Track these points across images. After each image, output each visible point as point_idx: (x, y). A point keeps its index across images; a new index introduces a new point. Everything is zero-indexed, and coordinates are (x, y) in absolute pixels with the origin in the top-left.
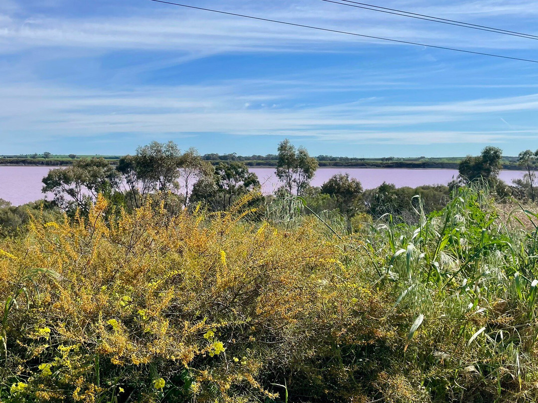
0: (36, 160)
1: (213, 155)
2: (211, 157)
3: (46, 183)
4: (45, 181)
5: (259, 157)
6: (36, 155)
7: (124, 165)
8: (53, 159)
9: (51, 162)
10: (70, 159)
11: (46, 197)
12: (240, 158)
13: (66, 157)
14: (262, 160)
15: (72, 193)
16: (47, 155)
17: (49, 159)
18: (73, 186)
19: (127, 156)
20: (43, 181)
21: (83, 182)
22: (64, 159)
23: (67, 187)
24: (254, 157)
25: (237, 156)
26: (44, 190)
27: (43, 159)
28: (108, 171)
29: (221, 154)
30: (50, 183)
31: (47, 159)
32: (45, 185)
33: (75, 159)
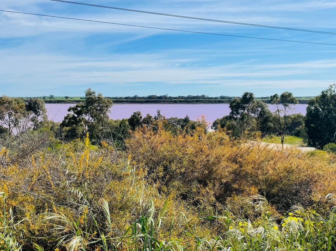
1: (153, 96)
2: (152, 97)
5: (182, 97)
10: (65, 99)
12: (170, 97)
16: (52, 97)
24: (179, 97)
25: (168, 96)
27: (49, 99)
29: (158, 95)
33: (68, 99)
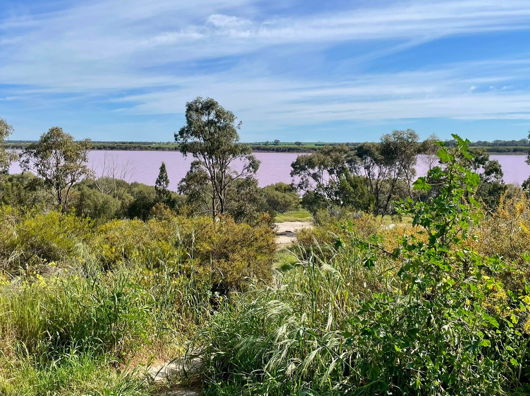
0: (268, 147)
3: (294, 167)
4: (293, 165)
6: (267, 142)
7: (362, 151)
8: (281, 146)
9: (280, 148)
10: (296, 146)
11: (293, 181)
13: (292, 144)
14: (489, 146)
15: (315, 177)
16: (276, 143)
17: (279, 146)
18: (316, 170)
19: (365, 143)
20: (291, 166)
21: (326, 167)
22: (291, 146)
23: (312, 171)
26: (292, 174)
27: (273, 146)
28: (348, 157)
30: (297, 168)
31: (276, 146)
32: (293, 169)
33: (301, 146)
